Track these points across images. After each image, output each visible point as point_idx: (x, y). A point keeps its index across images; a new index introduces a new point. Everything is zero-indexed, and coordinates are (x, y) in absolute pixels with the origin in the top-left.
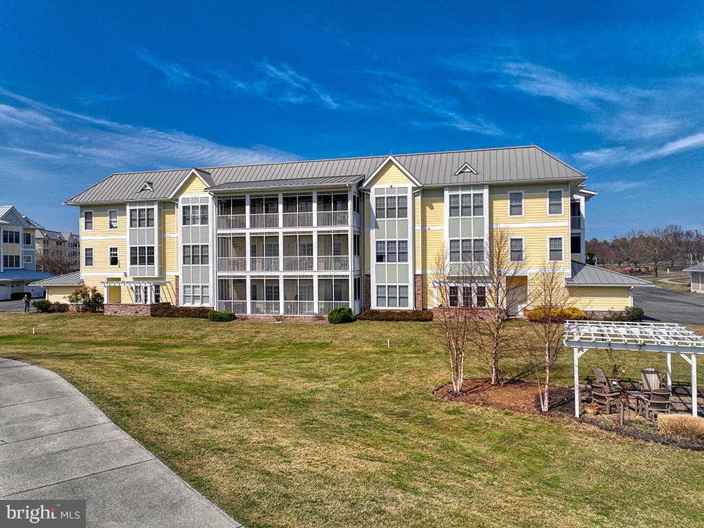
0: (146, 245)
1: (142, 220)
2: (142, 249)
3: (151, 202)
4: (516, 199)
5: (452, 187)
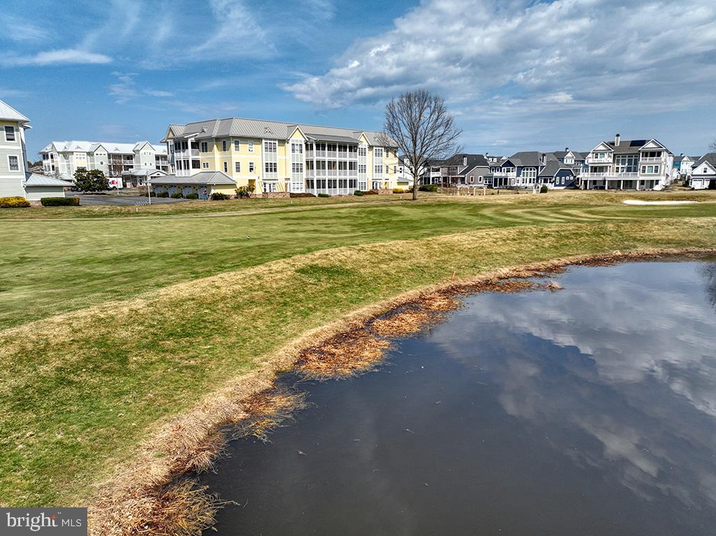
0: (273, 162)
2: (271, 164)
3: (275, 140)
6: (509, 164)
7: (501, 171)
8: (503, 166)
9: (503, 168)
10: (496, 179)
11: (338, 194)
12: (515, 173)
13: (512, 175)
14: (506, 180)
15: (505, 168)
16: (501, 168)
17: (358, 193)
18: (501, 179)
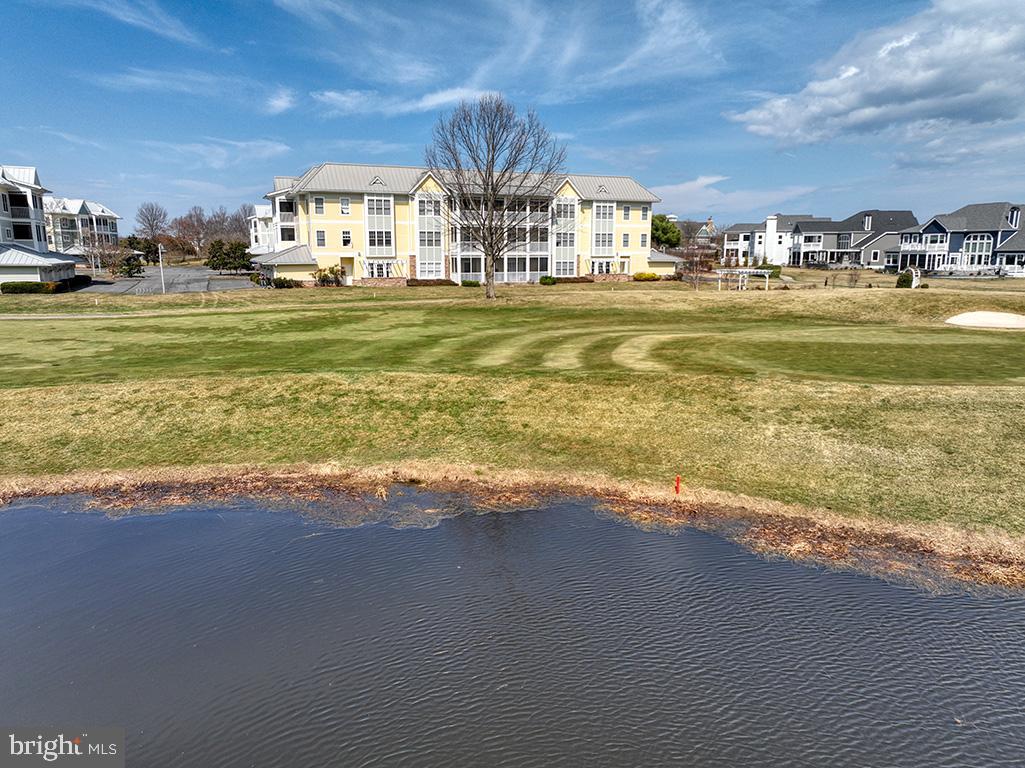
0: (384, 230)
1: (379, 208)
2: (380, 233)
3: (389, 195)
4: (627, 209)
5: (598, 201)
6: (935, 227)
7: (920, 241)
8: (925, 231)
9: (924, 237)
10: (905, 257)
11: (506, 280)
12: (946, 245)
13: (940, 248)
14: (923, 257)
15: (929, 236)
16: (921, 235)
17: (547, 281)
18: (913, 257)
